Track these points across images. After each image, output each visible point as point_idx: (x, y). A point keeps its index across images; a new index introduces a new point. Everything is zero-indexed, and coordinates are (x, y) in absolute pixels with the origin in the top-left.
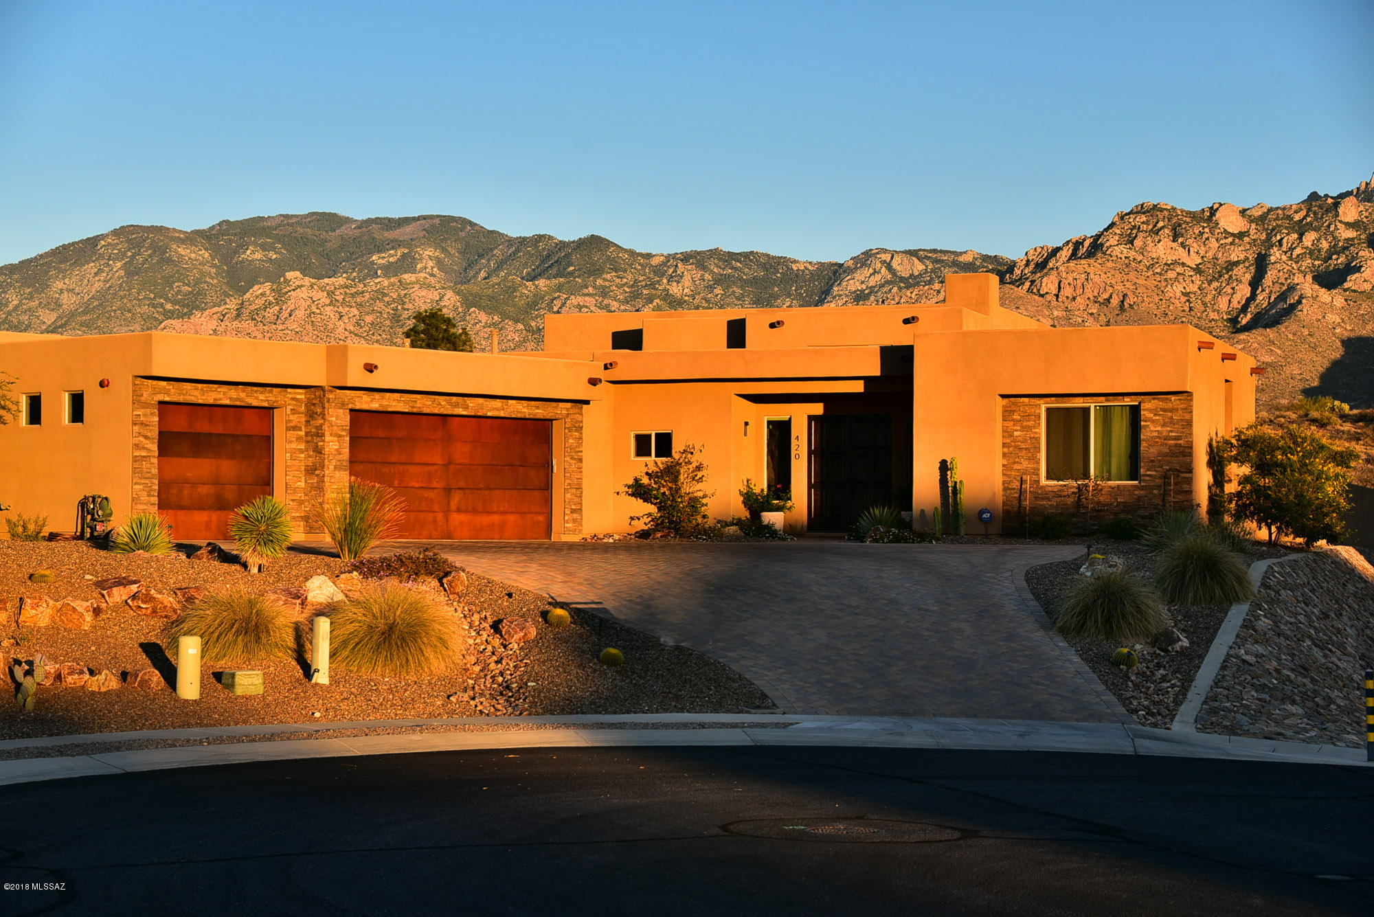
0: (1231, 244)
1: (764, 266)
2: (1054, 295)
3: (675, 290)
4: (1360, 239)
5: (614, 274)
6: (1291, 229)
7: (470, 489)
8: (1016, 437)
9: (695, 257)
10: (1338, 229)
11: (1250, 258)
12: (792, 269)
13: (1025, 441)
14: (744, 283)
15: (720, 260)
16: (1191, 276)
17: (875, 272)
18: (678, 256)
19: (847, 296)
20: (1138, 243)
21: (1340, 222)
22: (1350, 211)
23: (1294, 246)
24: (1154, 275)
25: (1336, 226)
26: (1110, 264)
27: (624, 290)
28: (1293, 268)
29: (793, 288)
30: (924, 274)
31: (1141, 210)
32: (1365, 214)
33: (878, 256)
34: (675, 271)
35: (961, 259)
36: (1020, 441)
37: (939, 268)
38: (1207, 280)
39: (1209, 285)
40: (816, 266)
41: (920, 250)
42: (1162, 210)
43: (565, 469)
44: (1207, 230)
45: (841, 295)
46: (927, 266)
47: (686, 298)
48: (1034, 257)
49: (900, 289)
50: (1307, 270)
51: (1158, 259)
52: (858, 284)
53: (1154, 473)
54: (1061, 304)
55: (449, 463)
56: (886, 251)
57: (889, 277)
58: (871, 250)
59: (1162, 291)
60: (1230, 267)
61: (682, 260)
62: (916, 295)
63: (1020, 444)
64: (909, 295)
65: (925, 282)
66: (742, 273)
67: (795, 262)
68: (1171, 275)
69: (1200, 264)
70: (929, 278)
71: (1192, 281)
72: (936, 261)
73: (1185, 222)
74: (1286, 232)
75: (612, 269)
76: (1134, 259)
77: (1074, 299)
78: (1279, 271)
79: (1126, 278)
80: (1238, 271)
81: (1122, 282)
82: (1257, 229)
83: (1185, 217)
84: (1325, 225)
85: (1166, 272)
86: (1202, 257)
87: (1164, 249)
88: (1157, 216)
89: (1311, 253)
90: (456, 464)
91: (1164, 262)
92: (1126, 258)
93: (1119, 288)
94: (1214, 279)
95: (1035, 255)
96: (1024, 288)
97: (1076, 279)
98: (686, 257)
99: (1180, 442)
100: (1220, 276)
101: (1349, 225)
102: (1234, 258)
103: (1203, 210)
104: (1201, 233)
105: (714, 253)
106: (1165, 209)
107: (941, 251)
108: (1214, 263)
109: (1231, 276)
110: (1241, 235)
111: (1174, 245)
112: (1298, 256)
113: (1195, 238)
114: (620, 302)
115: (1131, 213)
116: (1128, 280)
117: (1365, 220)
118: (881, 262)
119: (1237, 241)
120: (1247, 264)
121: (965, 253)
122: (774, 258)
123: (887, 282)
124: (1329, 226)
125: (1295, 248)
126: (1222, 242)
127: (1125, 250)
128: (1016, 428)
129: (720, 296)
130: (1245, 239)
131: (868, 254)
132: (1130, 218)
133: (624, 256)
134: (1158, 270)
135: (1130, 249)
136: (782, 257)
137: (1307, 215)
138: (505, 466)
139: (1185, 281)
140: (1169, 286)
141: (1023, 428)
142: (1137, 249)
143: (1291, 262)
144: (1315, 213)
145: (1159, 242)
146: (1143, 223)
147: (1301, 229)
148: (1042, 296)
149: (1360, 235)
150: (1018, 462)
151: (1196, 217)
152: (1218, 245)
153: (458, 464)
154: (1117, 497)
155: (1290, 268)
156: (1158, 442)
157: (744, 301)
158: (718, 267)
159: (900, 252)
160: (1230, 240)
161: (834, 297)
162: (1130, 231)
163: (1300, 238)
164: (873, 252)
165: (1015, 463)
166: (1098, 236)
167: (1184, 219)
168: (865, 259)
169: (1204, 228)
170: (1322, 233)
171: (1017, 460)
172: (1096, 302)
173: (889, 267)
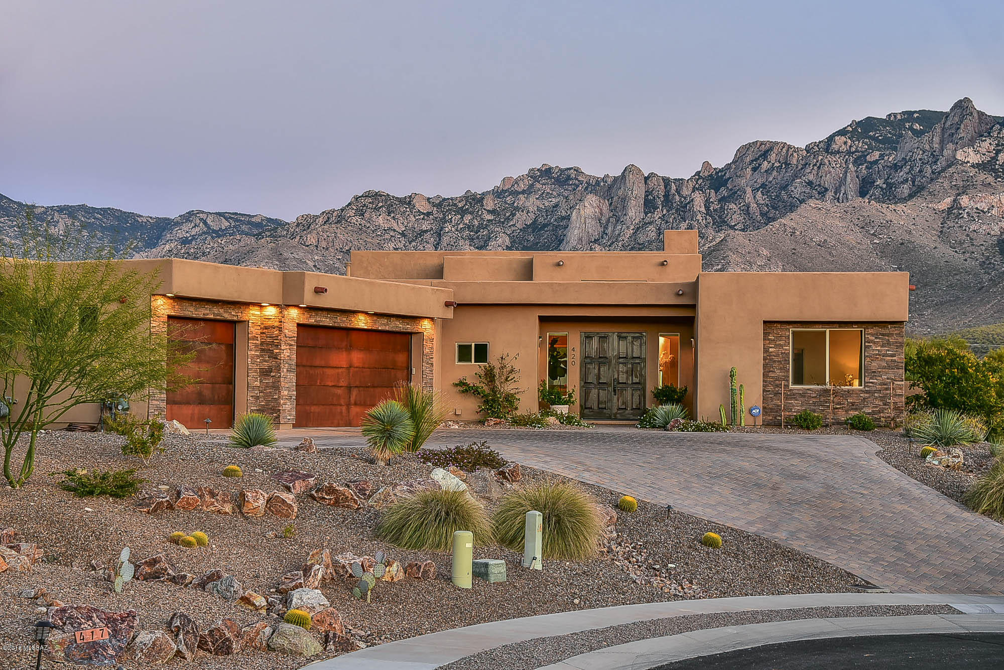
0: (423, 219)
1: (117, 218)
2: (315, 246)
3: (53, 231)
4: (496, 221)
5: (6, 218)
6: (457, 213)
7: (362, 387)
8: (771, 352)
9: (68, 210)
10: (484, 214)
11: (434, 228)
12: (138, 221)
13: (778, 355)
14: (103, 229)
15: (86, 212)
16: (399, 238)
17: (196, 225)
18: (55, 208)
19: (176, 241)
20: (367, 215)
21: (485, 209)
22: (489, 204)
23: (459, 222)
24: (377, 236)
25: (482, 212)
26: (350, 228)
27: (14, 230)
28: (458, 236)
29: (139, 234)
30: (229, 228)
31: (367, 195)
32: (498, 206)
33: (198, 215)
34: (52, 218)
35: (253, 220)
36: (774, 356)
37: (239, 225)
38: (408, 241)
39: (410, 244)
40: (155, 220)
41: (226, 213)
42: (381, 196)
43: (423, 371)
44: (408, 210)
45: (172, 240)
46: (231, 224)
47: (61, 237)
48: (302, 221)
49: (213, 238)
50: (466, 238)
51: (379, 226)
52: (184, 233)
53: (876, 381)
54: (320, 252)
55: (350, 367)
56: (203, 212)
57: (205, 229)
58: (193, 211)
59: (382, 247)
60: (422, 234)
61: (58, 211)
62: (225, 242)
63: (774, 357)
64: (220, 241)
65: (229, 234)
66: (102, 222)
67: (140, 216)
68: (387, 236)
69: (405, 231)
70: (232, 232)
71: (400, 241)
72: (236, 220)
73: (395, 204)
74: (454, 213)
75: (5, 214)
76: (365, 225)
77: (327, 249)
78: (451, 237)
79: (360, 237)
80: (427, 236)
81: (358, 240)
82: (437, 211)
83: (396, 201)
84: (476, 210)
85: (384, 234)
86: (406, 226)
87: (381, 220)
88: (378, 199)
89: (469, 227)
90: (354, 368)
91: (383, 228)
92: (360, 224)
93: (356, 243)
94: (413, 240)
95: (302, 220)
96: (296, 240)
97: (329, 236)
98: (61, 209)
99: (894, 358)
100: (416, 239)
101: (489, 211)
102: (424, 228)
103: (406, 197)
104: (404, 212)
105: (82, 207)
106: (384, 195)
107: (240, 214)
108: (413, 230)
109: (422, 239)
110: (428, 214)
111: (389, 218)
112: (461, 228)
113: (401, 214)
114: (11, 238)
115: (362, 196)
116: (361, 239)
117: (498, 209)
118: (199, 219)
119: (426, 217)
120: (432, 232)
121: (256, 216)
122: (125, 213)
123: (204, 233)
124: (478, 211)
125: (459, 224)
126: (417, 218)
127: (359, 220)
128: (771, 346)
129: (86, 237)
130: (430, 216)
131: (191, 213)
132: (362, 199)
133: (14, 206)
134: (379, 233)
135: (362, 219)
136: (131, 213)
137: (466, 204)
138: (383, 369)
139: (396, 241)
140: (386, 244)
141: (776, 346)
142: (366, 219)
143: (457, 232)
144: (471, 203)
145: (379, 216)
146: (370, 203)
147: (462, 212)
148: (308, 246)
149: (495, 218)
150: (772, 371)
151: (402, 201)
152: (415, 219)
153: (356, 368)
154: (847, 398)
155: (457, 236)
156: (878, 358)
157: (104, 241)
158: (84, 217)
159: (213, 213)
160: (422, 216)
161: (168, 241)
162: (362, 208)
163: (462, 218)
164: (195, 212)
165: (770, 371)
166: (342, 210)
167: (395, 202)
168: (189, 217)
169: (406, 208)
170: (474, 216)
171: (772, 369)
172: (341, 252)
173: (205, 223)
